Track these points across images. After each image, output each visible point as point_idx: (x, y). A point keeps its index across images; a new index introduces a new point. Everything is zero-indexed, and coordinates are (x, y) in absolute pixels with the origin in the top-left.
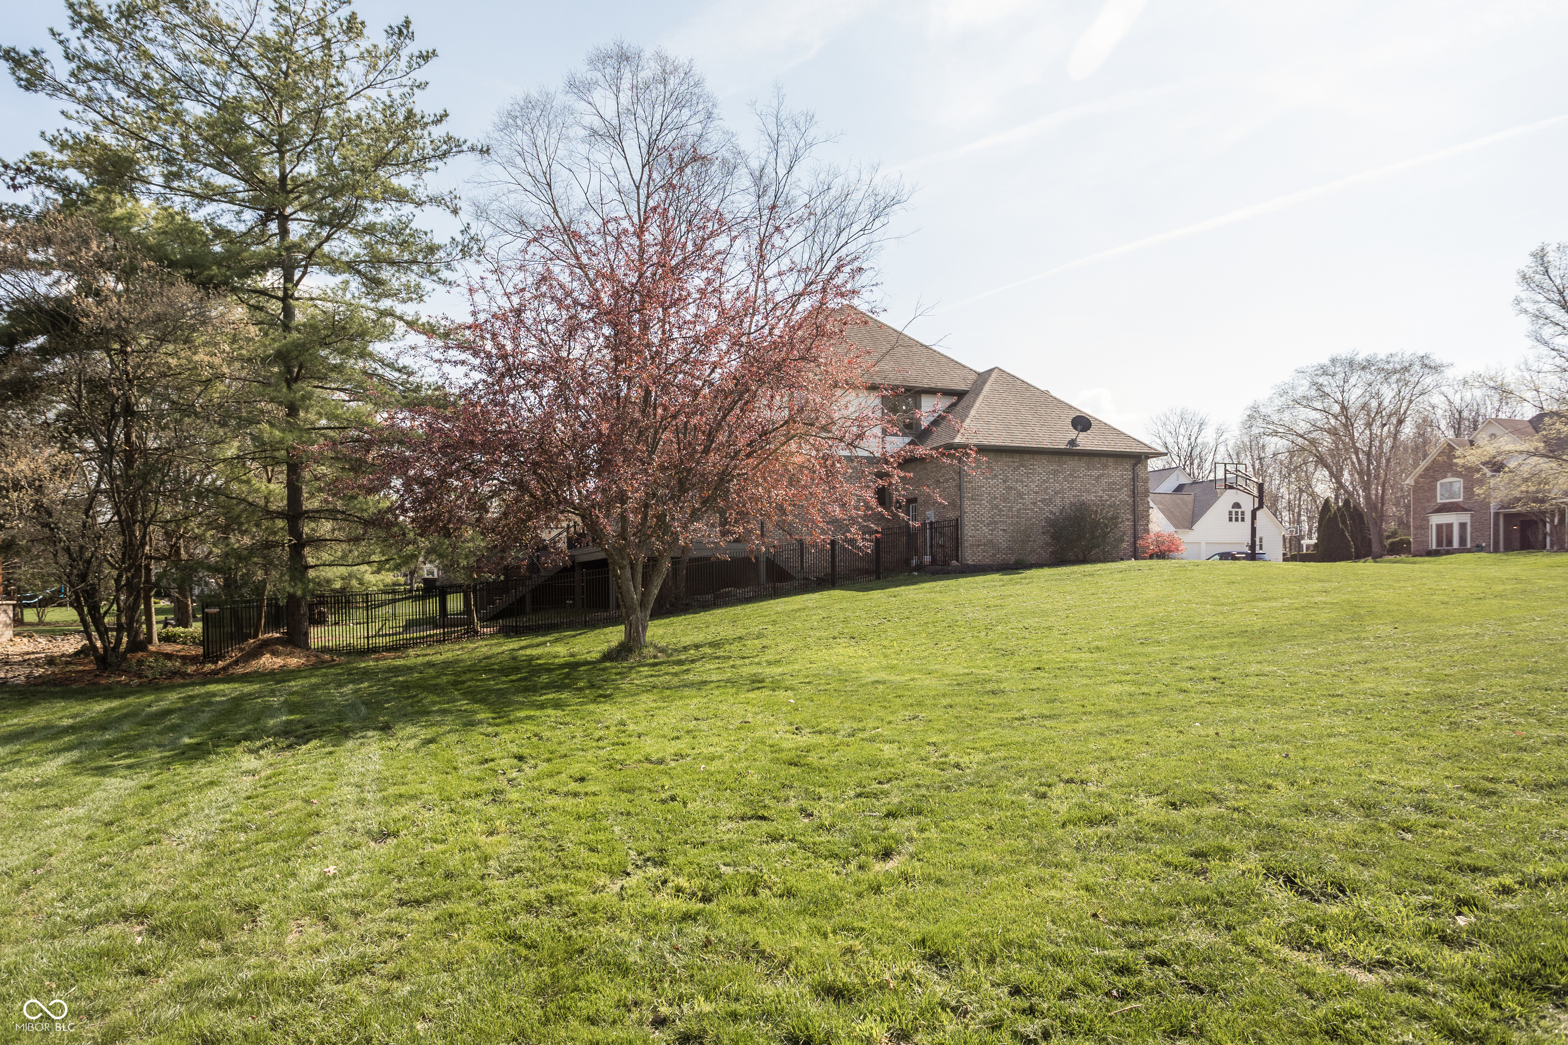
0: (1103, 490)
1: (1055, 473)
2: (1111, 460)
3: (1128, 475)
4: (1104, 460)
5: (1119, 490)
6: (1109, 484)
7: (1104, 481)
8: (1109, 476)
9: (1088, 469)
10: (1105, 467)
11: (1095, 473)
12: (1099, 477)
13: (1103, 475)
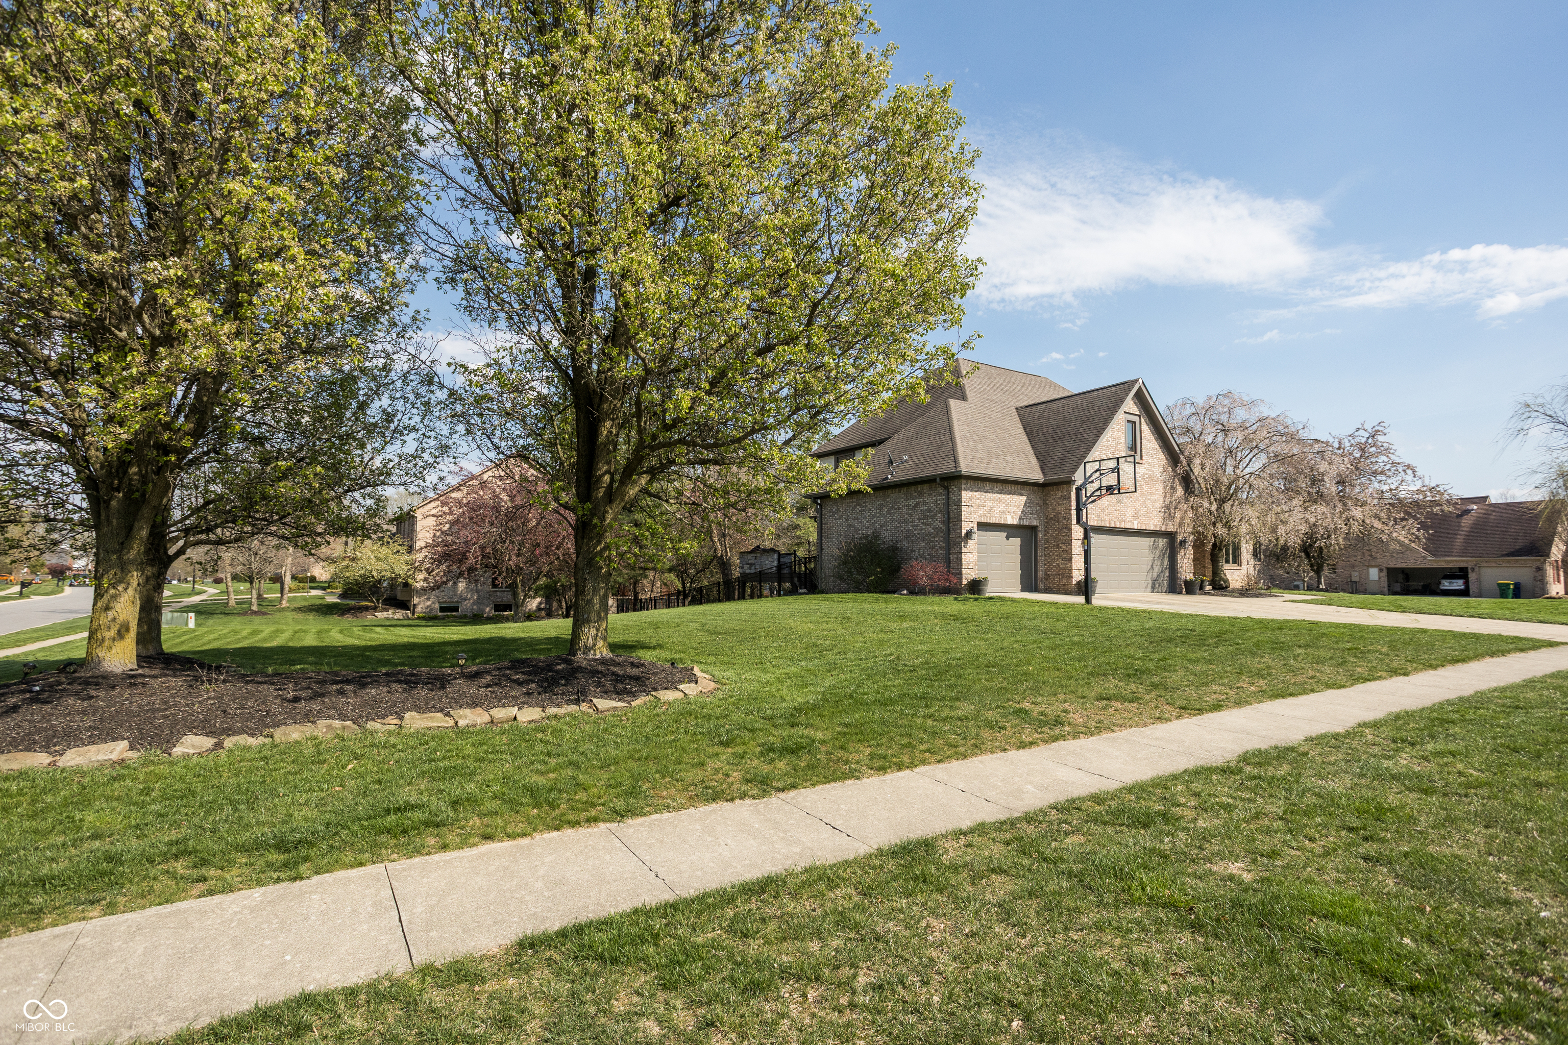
0: (919, 519)
1: (881, 507)
2: (926, 486)
3: (941, 499)
4: (919, 487)
5: (932, 517)
6: (924, 512)
7: (920, 509)
8: (924, 503)
9: (907, 500)
10: (921, 494)
11: (912, 502)
12: (916, 506)
13: (918, 504)
